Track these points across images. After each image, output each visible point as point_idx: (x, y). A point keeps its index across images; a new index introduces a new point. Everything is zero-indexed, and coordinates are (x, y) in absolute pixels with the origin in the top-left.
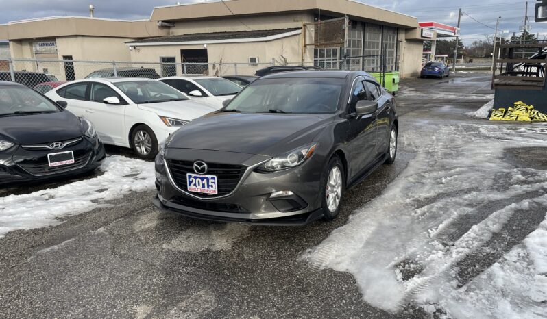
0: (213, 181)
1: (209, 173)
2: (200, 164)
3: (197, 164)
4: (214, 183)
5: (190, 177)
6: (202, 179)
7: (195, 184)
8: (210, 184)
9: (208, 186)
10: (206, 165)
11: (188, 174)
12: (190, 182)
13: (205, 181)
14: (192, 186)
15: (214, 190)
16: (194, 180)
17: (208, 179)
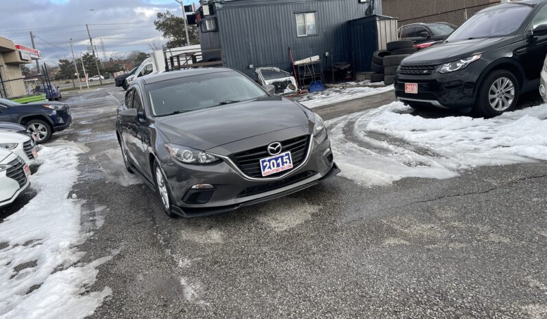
0: (287, 157)
1: (283, 151)
2: (275, 146)
3: (271, 146)
4: (289, 159)
5: (263, 162)
6: (276, 159)
7: (270, 167)
8: (284, 161)
9: (283, 163)
10: (280, 145)
11: (261, 161)
12: (264, 167)
13: (280, 161)
14: (267, 170)
15: (288, 165)
16: (268, 163)
17: (282, 157)
